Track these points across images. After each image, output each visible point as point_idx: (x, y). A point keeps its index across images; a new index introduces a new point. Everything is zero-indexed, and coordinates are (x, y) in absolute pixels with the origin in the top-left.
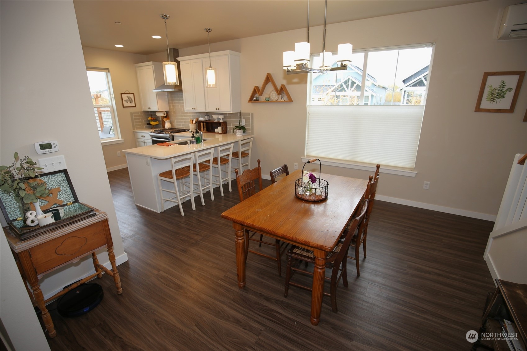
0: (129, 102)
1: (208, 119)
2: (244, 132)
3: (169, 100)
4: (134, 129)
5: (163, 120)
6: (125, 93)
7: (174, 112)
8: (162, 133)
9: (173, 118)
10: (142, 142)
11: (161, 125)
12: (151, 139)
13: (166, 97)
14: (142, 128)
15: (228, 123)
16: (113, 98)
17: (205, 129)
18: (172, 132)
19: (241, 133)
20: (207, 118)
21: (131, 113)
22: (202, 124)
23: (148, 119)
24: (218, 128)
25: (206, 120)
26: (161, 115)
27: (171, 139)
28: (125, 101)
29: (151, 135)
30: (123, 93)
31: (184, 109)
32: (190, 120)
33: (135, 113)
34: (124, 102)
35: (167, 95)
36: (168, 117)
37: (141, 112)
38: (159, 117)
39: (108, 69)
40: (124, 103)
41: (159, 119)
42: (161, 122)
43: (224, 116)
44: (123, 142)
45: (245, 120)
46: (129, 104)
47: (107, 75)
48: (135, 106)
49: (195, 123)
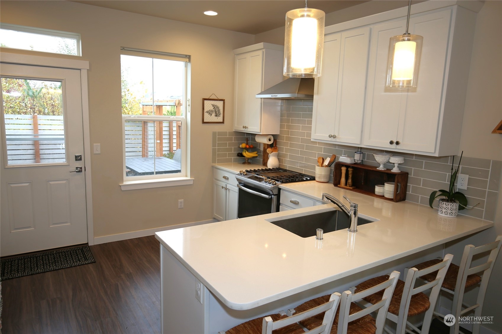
0: (214, 114)
1: (359, 162)
2: (461, 208)
3: (282, 115)
4: (214, 161)
5: (265, 150)
6: (211, 98)
7: (289, 139)
8: (260, 180)
9: (284, 148)
10: (223, 187)
11: (262, 160)
12: (238, 186)
13: (279, 108)
14: (227, 162)
15: (411, 176)
16: (189, 105)
17: (350, 181)
18: (278, 181)
19: (454, 212)
20: (357, 157)
21: (214, 134)
22: (344, 169)
23: (241, 146)
24: (384, 185)
25: (356, 164)
26: (265, 141)
27: (274, 195)
28: (207, 112)
29: (238, 180)
30: (207, 98)
31: (309, 135)
32: (319, 158)
33: (220, 134)
34: (205, 114)
35: (280, 104)
36: (276, 144)
37: (230, 134)
38: (260, 143)
39: (189, 57)
40: (206, 115)
41: (260, 147)
42: (262, 154)
43: (405, 160)
44: (192, 183)
45: (467, 177)
46: (213, 118)
47: (186, 66)
48: (223, 122)
49: (329, 165)
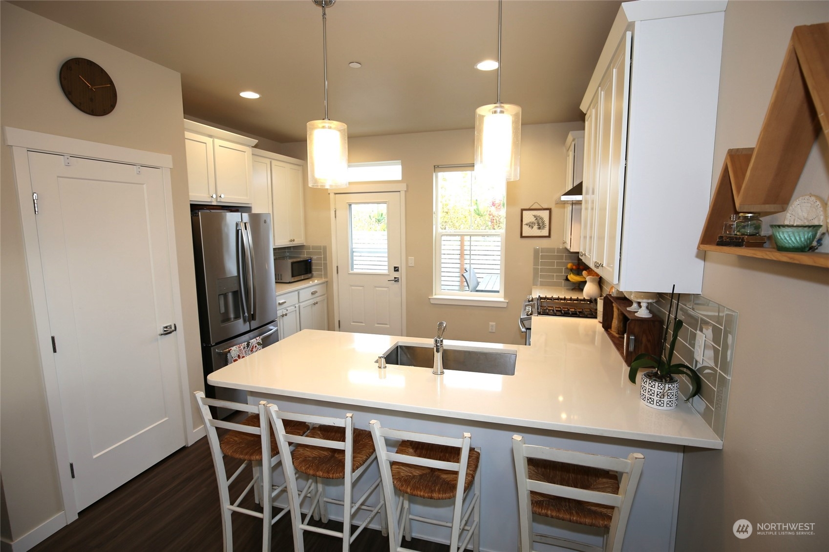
0: (536, 227)
4: (534, 282)
6: (532, 208)
21: (536, 252)
23: (566, 267)
28: (527, 224)
30: (528, 207)
33: (543, 250)
34: (524, 226)
37: (559, 250)
40: (525, 228)
44: (505, 305)
46: (535, 232)
48: (549, 236)
